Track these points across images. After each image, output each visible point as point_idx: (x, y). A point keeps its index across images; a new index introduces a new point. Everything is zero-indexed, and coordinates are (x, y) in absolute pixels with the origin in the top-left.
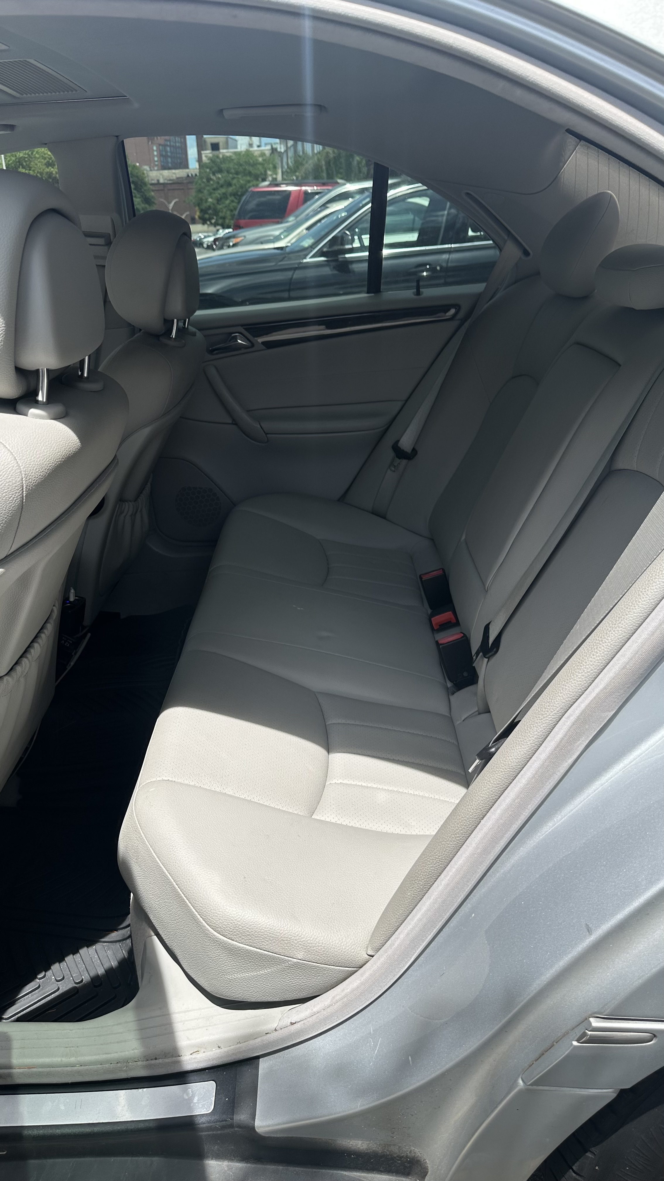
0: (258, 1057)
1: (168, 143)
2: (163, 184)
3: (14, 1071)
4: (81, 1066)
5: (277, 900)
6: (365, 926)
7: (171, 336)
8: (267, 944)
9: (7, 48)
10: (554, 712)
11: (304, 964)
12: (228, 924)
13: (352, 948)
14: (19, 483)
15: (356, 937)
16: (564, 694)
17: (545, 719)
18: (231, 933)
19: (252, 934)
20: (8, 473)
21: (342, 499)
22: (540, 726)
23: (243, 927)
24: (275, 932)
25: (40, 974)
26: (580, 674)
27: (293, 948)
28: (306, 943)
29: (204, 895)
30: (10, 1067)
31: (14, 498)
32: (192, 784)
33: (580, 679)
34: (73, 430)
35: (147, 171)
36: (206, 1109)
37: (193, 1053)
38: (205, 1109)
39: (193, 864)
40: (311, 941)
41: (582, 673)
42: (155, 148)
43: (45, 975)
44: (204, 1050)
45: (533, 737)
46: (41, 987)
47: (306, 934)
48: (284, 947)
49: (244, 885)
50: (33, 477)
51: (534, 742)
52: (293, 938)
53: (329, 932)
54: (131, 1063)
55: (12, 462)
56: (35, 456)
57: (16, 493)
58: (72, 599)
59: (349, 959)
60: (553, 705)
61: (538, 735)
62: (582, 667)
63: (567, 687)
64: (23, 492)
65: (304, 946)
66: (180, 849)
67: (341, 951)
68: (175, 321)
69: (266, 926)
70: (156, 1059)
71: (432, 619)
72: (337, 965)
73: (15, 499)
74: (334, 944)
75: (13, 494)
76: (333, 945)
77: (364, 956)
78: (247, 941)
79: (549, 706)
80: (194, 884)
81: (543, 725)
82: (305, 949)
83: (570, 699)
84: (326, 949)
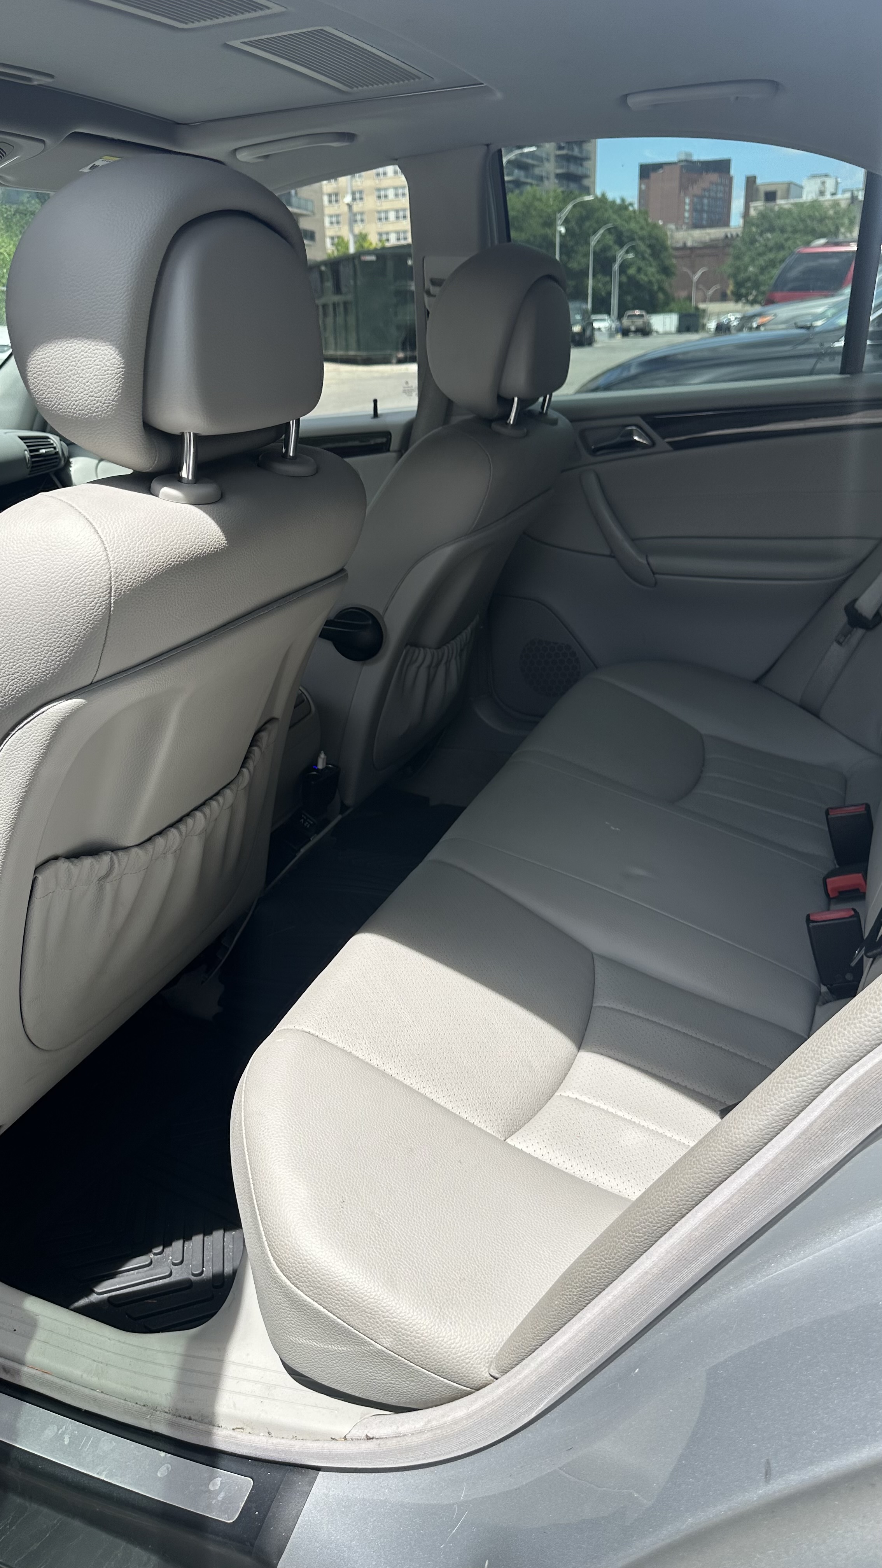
0: (318, 1469)
1: (707, 194)
2: (692, 249)
3: (25, 1369)
4: (102, 1392)
5: (376, 1248)
6: (500, 1329)
7: (508, 422)
8: (342, 1310)
9: (283, 9)
10: (817, 1071)
11: (392, 1357)
12: (295, 1264)
13: (467, 1356)
14: (105, 583)
15: (478, 1342)
16: (839, 1043)
17: (801, 1079)
18: (297, 1277)
19: (324, 1288)
20: (91, 568)
21: (757, 681)
22: (792, 1089)
23: (313, 1273)
24: (357, 1295)
25: (156, 1249)
26: (872, 1015)
27: (378, 1327)
28: (398, 1326)
29: (276, 1211)
30: (22, 1363)
31: (97, 603)
32: (340, 1045)
33: (870, 1023)
34: (217, 522)
35: (672, 231)
36: (228, 1516)
37: (236, 1429)
38: (226, 1516)
39: (279, 1161)
40: (406, 1325)
41: (875, 1012)
42: (687, 201)
43: (163, 1251)
44: (250, 1430)
45: (778, 1105)
46: (152, 1266)
47: (401, 1312)
48: (365, 1321)
49: (337, 1213)
50: (128, 578)
51: (778, 1113)
52: (380, 1312)
53: (438, 1320)
54: (158, 1413)
55: (100, 554)
56: (136, 548)
57: (100, 597)
58: (321, 765)
59: (459, 1371)
60: (819, 1058)
61: (787, 1104)
62: (878, 1003)
63: (846, 1032)
64: (111, 596)
65: (394, 1330)
66: (273, 1134)
67: (449, 1356)
68: (516, 399)
69: (346, 1282)
70: (190, 1419)
71: (828, 880)
72: (440, 1374)
73: (98, 605)
74: (440, 1342)
75: (95, 598)
76: (437, 1342)
77: (483, 1373)
78: (316, 1295)
79: (812, 1059)
80: (270, 1190)
81: (798, 1089)
82: (395, 1335)
83: (848, 1054)
84: (426, 1345)
